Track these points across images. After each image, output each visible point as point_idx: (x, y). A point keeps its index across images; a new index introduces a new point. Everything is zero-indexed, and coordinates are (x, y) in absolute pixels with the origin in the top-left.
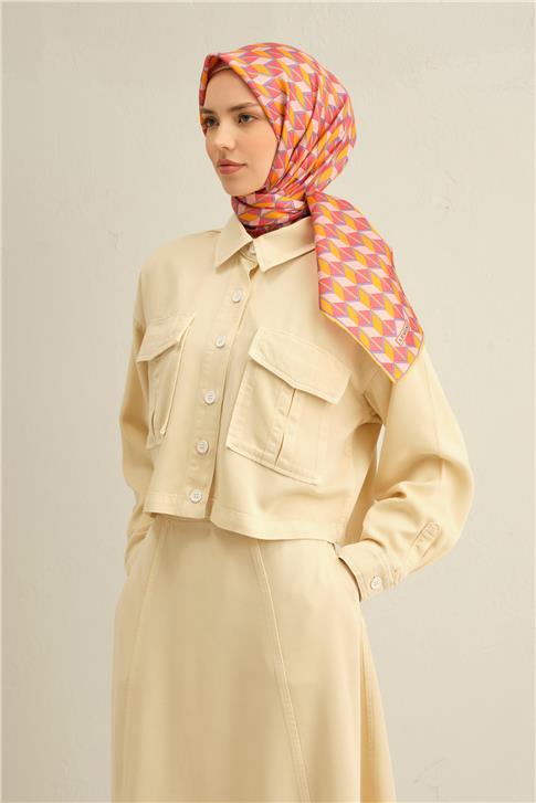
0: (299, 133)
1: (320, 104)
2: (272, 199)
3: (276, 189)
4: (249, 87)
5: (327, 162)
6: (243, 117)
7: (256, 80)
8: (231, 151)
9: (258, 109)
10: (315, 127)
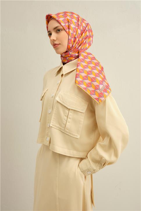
0: (75, 33)
1: (80, 25)
2: (69, 54)
3: (70, 51)
4: (58, 21)
5: (84, 42)
6: (58, 30)
7: (60, 19)
8: (56, 41)
9: (61, 27)
10: (79, 31)
